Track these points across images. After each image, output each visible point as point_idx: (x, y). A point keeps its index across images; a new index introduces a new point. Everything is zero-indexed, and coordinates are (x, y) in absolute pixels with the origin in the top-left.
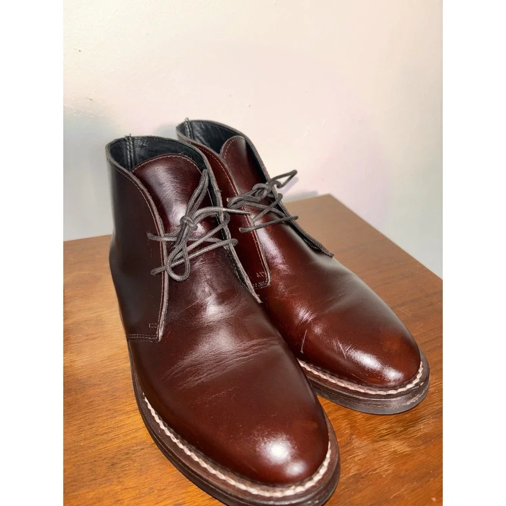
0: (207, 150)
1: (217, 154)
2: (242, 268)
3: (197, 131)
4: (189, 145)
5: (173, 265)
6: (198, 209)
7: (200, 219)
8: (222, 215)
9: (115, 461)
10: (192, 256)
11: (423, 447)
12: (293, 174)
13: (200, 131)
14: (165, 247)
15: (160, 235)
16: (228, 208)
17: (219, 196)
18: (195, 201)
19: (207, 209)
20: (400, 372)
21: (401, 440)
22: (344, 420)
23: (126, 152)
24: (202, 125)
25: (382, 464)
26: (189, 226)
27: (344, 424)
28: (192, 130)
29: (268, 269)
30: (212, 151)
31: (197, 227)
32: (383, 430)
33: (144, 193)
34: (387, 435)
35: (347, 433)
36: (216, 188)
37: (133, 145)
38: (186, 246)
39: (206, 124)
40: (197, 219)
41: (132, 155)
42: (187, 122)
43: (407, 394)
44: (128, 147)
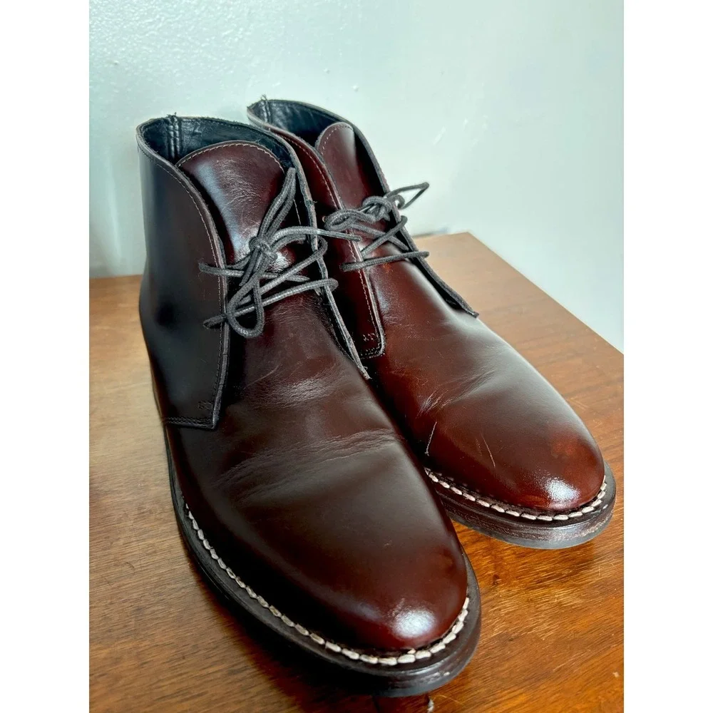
0: (296, 141)
1: (310, 147)
2: (343, 324)
3: (279, 117)
4: (268, 132)
5: (238, 313)
6: (278, 230)
7: (281, 244)
8: (316, 241)
9: (142, 604)
10: (269, 301)
11: (601, 598)
12: (424, 187)
13: (284, 117)
14: (225, 285)
15: (219, 266)
16: (325, 229)
17: (312, 209)
18: (275, 217)
19: (292, 230)
20: (575, 488)
21: (568, 588)
22: (485, 556)
23: (169, 142)
24: (287, 107)
25: (541, 621)
26: (264, 254)
27: (486, 562)
28: (271, 115)
29: (381, 329)
30: (303, 142)
31: (276, 257)
32: (543, 571)
33: (196, 199)
34: (549, 579)
35: (489, 575)
36: (308, 197)
37: (180, 130)
38: (258, 285)
39: (293, 106)
40: (277, 244)
41: (178, 146)
42: (265, 102)
43: (583, 520)
44: (172, 133)
